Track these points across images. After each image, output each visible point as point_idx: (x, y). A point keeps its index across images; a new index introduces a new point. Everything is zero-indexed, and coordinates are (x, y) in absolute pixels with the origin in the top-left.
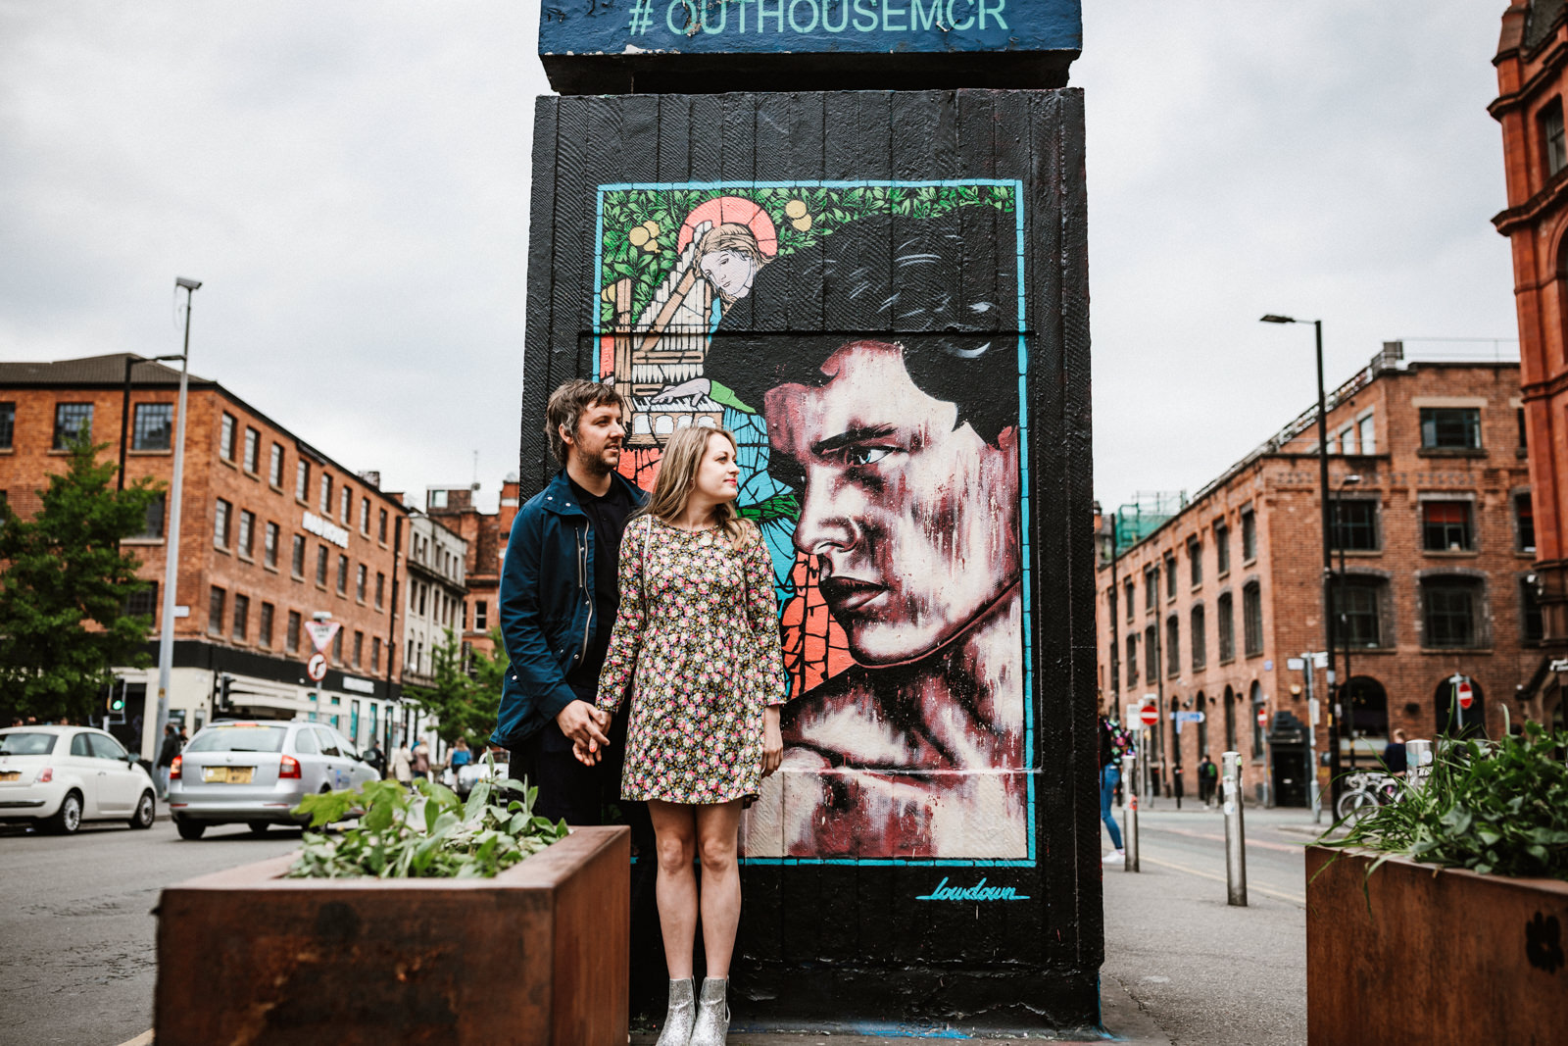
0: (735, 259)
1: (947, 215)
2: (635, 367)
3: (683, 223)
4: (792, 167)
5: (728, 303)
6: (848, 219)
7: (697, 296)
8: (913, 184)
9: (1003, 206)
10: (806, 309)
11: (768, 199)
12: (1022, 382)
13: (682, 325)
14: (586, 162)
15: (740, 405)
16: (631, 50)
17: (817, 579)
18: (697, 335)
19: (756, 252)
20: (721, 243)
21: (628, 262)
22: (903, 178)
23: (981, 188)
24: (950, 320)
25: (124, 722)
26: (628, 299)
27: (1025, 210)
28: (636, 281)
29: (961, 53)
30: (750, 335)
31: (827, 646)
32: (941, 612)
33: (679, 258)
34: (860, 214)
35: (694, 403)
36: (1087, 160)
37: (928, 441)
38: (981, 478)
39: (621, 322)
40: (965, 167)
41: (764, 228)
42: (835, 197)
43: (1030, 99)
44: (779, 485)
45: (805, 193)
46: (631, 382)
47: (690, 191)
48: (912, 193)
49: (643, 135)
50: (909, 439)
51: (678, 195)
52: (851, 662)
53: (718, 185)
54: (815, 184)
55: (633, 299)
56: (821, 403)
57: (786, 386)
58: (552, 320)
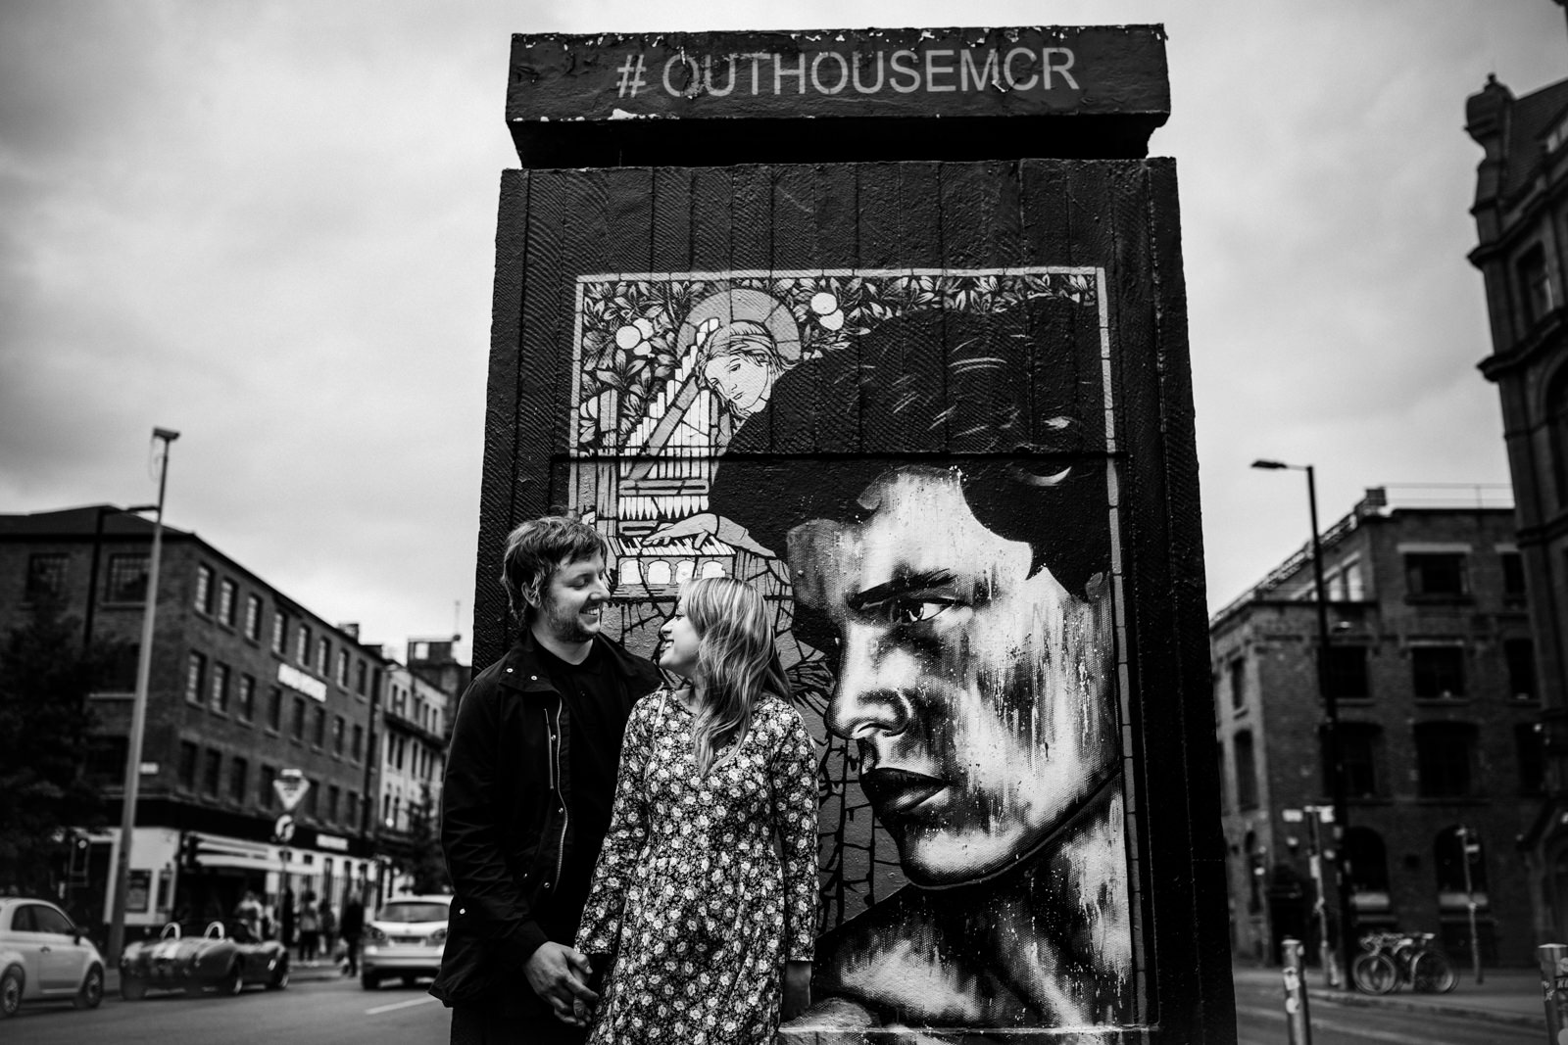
0: (748, 365)
1: (1011, 309)
2: (622, 500)
3: (683, 321)
4: (818, 253)
5: (740, 419)
6: (889, 315)
7: (700, 411)
8: (970, 273)
9: (1082, 299)
10: (839, 426)
11: (789, 291)
12: (1114, 514)
13: (682, 447)
14: (563, 248)
15: (756, 547)
16: (619, 114)
17: (857, 772)
18: (700, 459)
19: (775, 357)
20: (730, 345)
21: (614, 369)
22: (957, 266)
23: (1053, 277)
24: (1021, 439)
25: (86, 884)
26: (614, 415)
27: (1110, 304)
28: (624, 393)
29: (1022, 117)
30: (767, 459)
31: (872, 860)
32: (1019, 814)
33: (677, 364)
34: (903, 309)
35: (697, 545)
36: (1183, 243)
37: (996, 592)
38: (1065, 639)
39: (605, 443)
40: (1033, 252)
41: (785, 326)
42: (872, 288)
43: (1110, 170)
44: (807, 649)
45: (834, 284)
46: (617, 519)
47: (692, 283)
48: (968, 284)
49: (633, 215)
50: (971, 589)
51: (676, 287)
52: (904, 881)
53: (726, 275)
54: (848, 272)
55: (620, 415)
56: (859, 544)
57: (814, 522)
58: (517, 442)
